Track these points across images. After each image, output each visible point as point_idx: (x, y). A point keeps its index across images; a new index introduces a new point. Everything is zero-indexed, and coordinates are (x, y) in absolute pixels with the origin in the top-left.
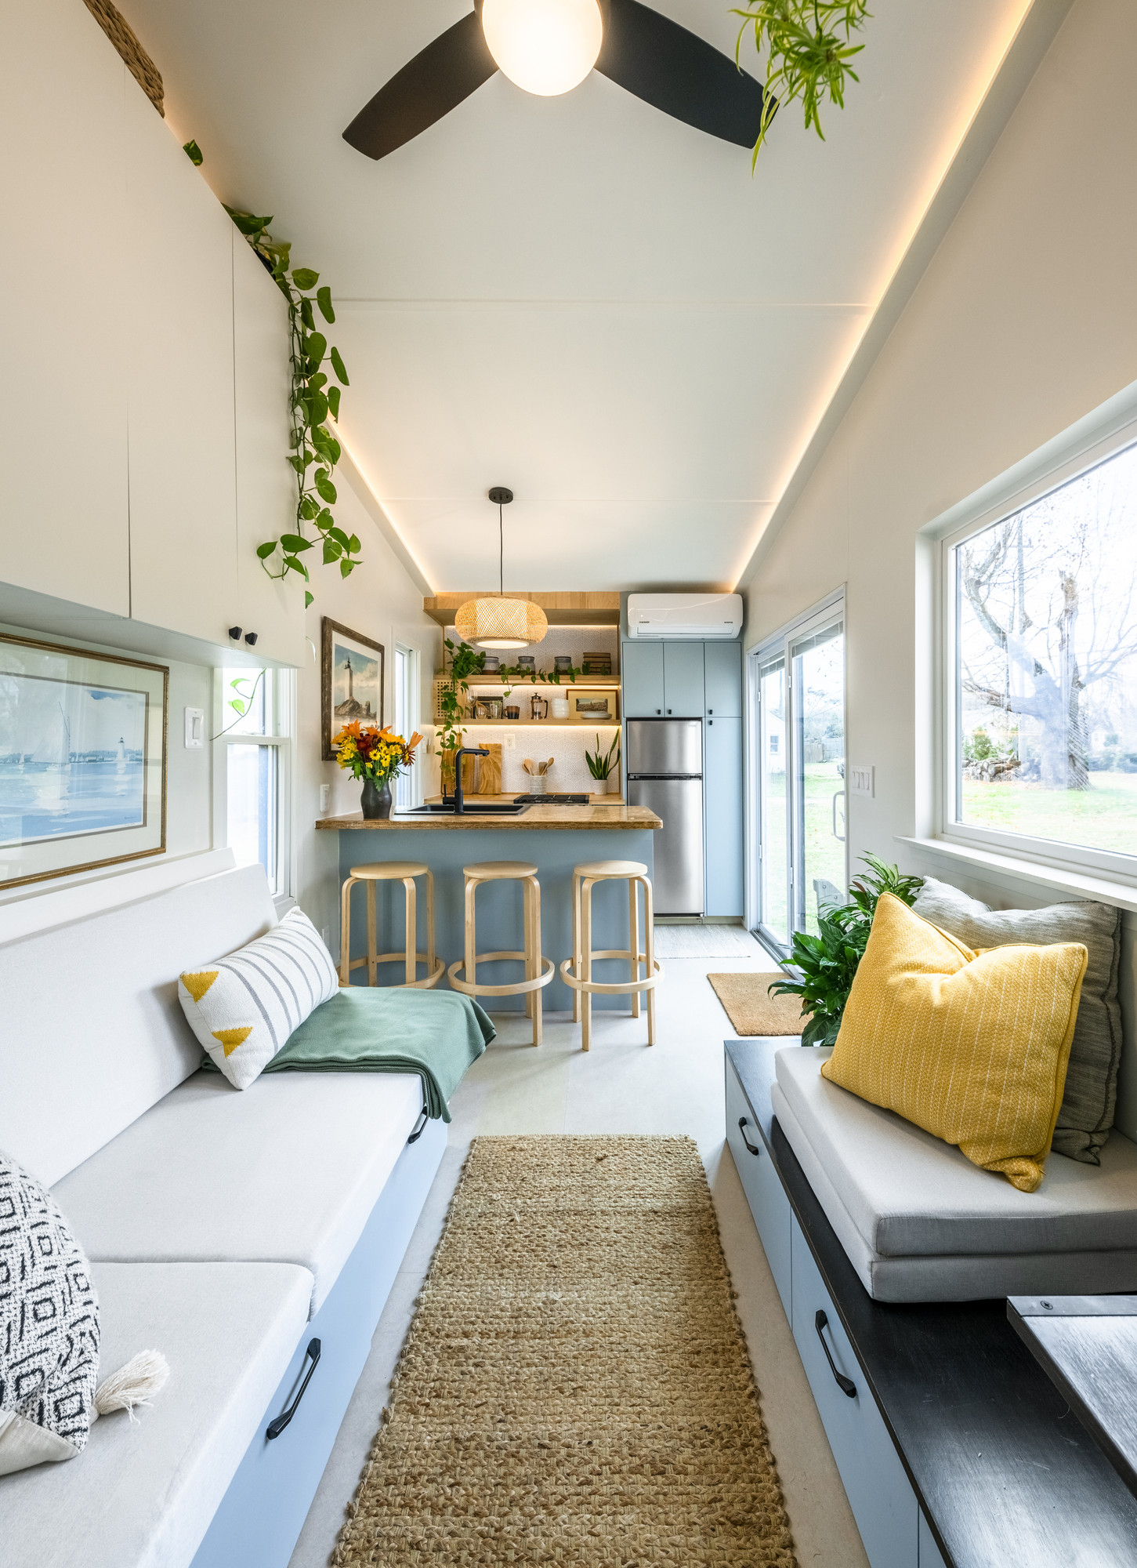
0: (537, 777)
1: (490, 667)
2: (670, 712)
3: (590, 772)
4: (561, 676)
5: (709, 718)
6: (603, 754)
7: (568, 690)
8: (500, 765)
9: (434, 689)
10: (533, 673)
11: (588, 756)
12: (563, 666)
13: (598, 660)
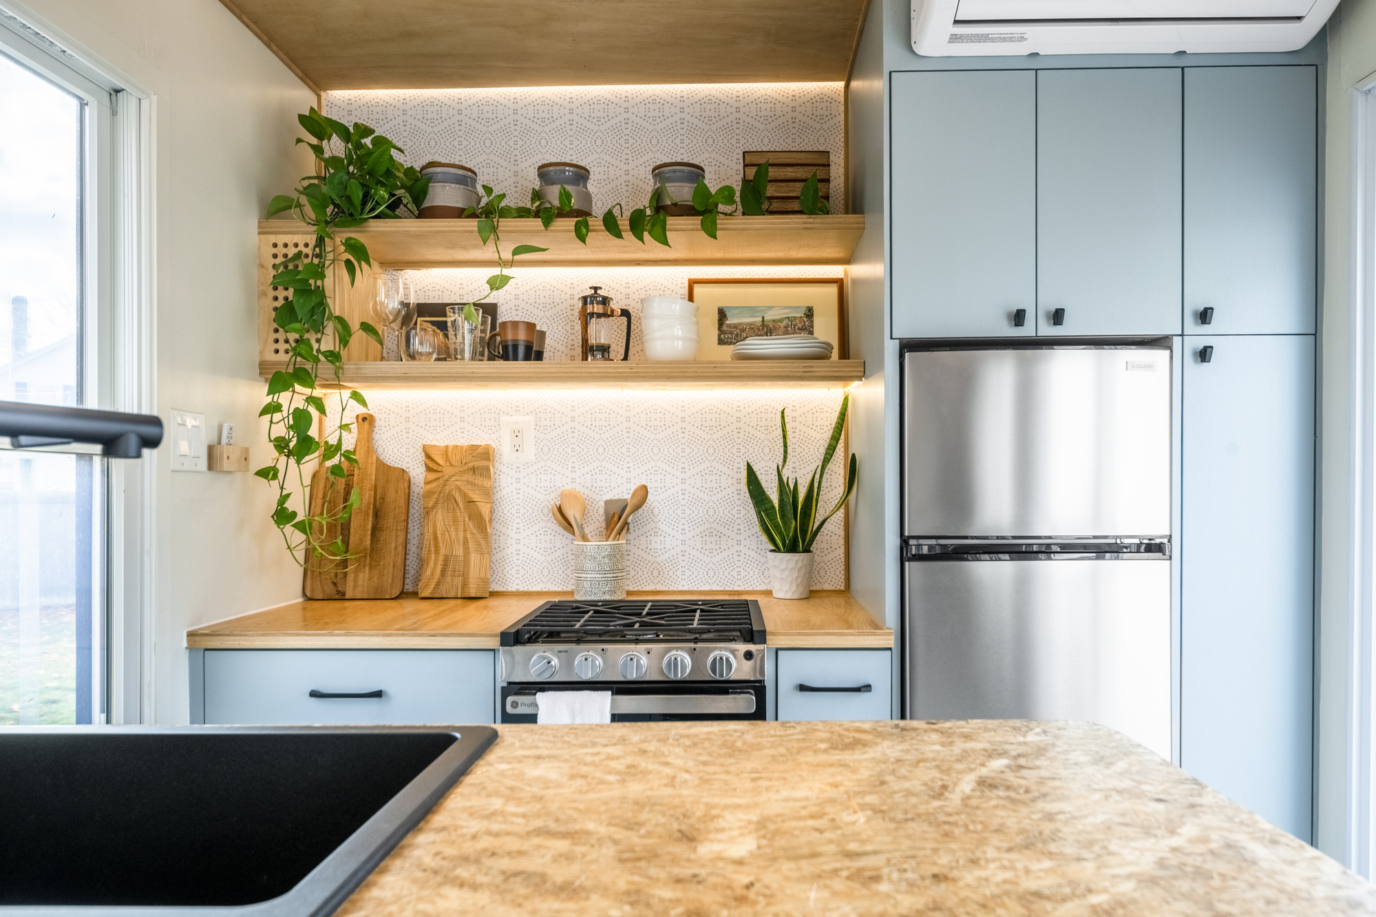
0: (597, 546)
1: (444, 195)
2: (1057, 317)
3: (757, 528)
4: (671, 221)
5: (1198, 337)
6: (800, 474)
7: (692, 283)
8: (485, 510)
9: (262, 266)
10: (582, 215)
11: (753, 480)
12: (680, 192)
13: (789, 173)
